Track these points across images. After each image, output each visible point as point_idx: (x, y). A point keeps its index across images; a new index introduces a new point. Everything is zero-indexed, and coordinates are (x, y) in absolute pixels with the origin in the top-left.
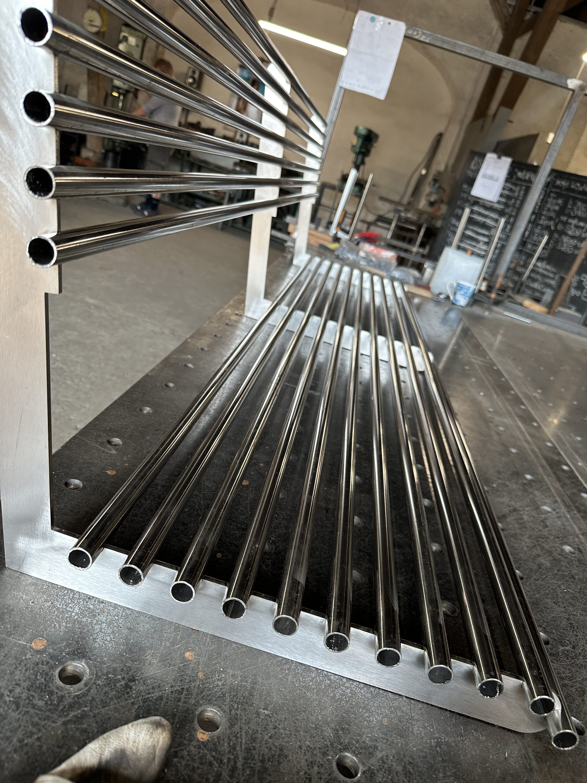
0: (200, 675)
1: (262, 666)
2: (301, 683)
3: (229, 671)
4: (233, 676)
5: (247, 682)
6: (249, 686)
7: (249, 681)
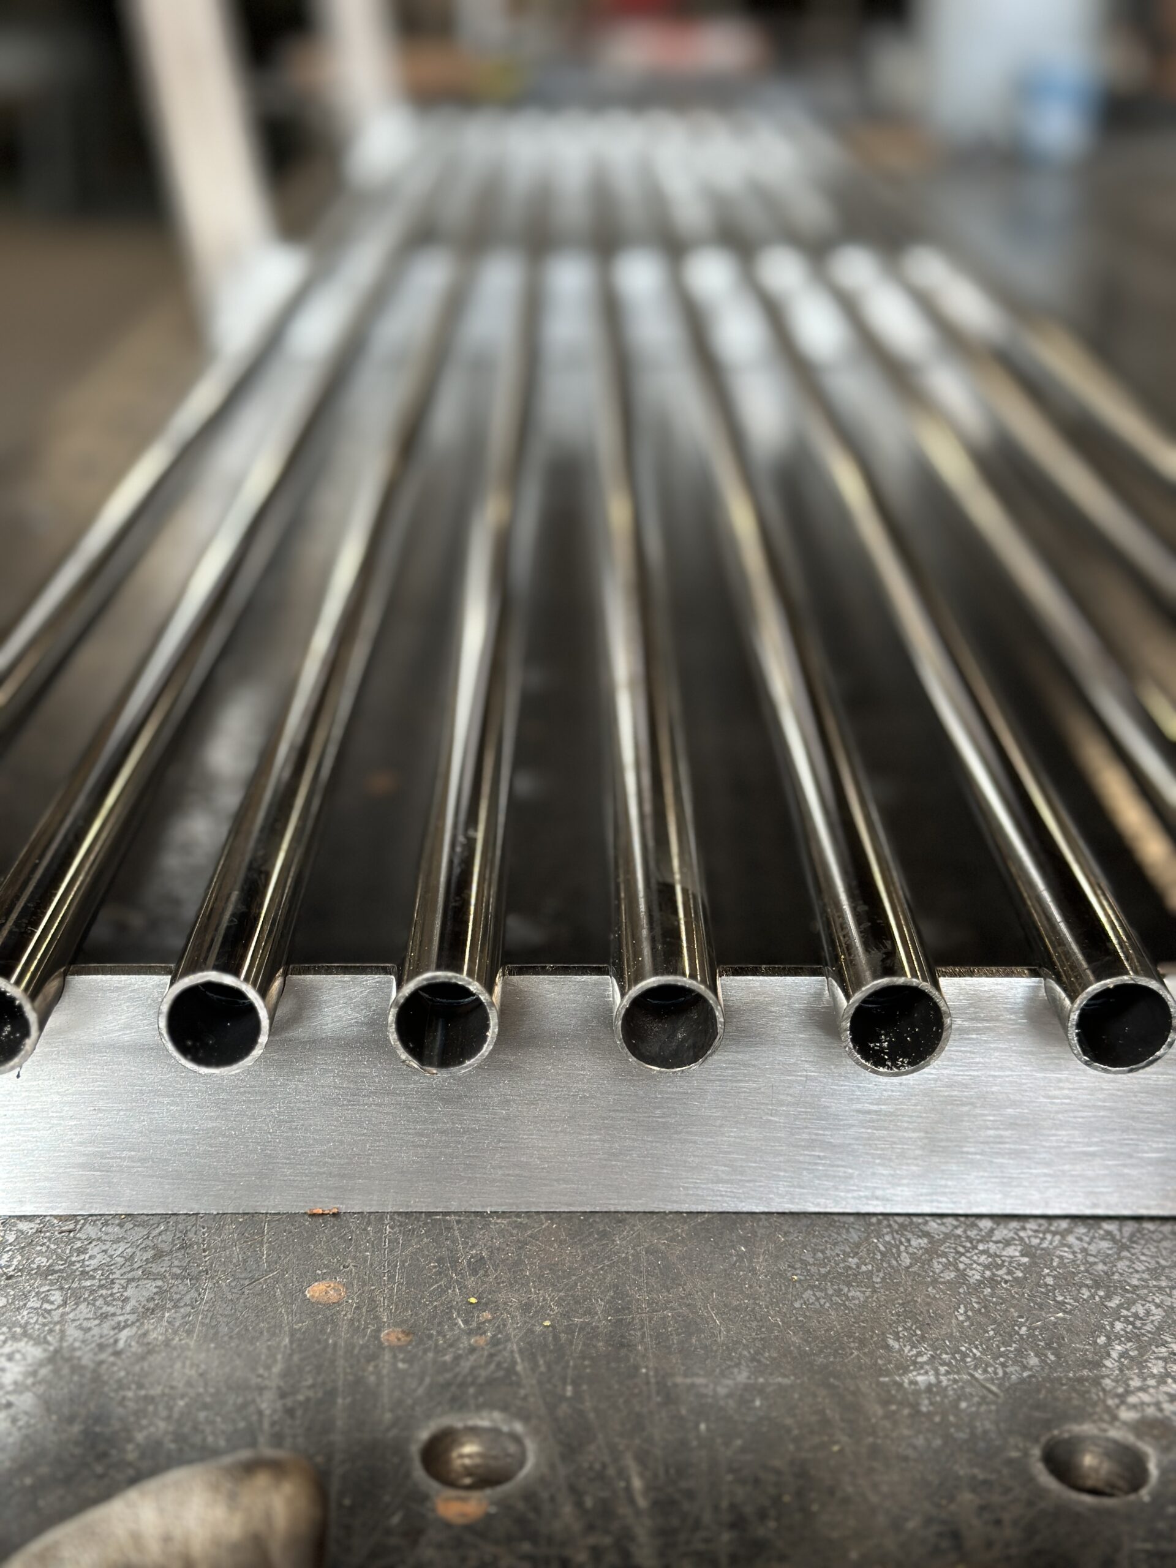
0: (390, 1335)
1: (637, 1256)
2: (813, 1269)
3: (501, 1297)
4: (526, 1308)
5: (589, 1312)
6: (602, 1321)
7: (599, 1310)
